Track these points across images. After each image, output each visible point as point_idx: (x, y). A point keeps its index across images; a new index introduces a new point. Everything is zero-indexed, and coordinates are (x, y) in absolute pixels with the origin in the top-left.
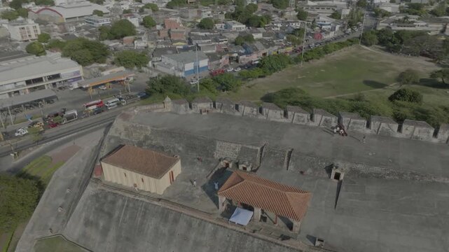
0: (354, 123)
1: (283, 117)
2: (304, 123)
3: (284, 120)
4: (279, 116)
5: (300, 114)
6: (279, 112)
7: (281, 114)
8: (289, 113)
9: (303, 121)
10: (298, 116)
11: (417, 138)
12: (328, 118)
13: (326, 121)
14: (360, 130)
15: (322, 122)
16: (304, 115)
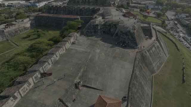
0: (45, 67)
1: (14, 101)
2: (28, 90)
3: (17, 101)
4: (12, 103)
5: (22, 88)
6: (10, 101)
7: (12, 100)
8: (16, 94)
9: (27, 89)
10: (22, 90)
11: (61, 54)
12: (35, 75)
13: (35, 78)
14: (48, 68)
15: (34, 80)
16: (24, 86)
